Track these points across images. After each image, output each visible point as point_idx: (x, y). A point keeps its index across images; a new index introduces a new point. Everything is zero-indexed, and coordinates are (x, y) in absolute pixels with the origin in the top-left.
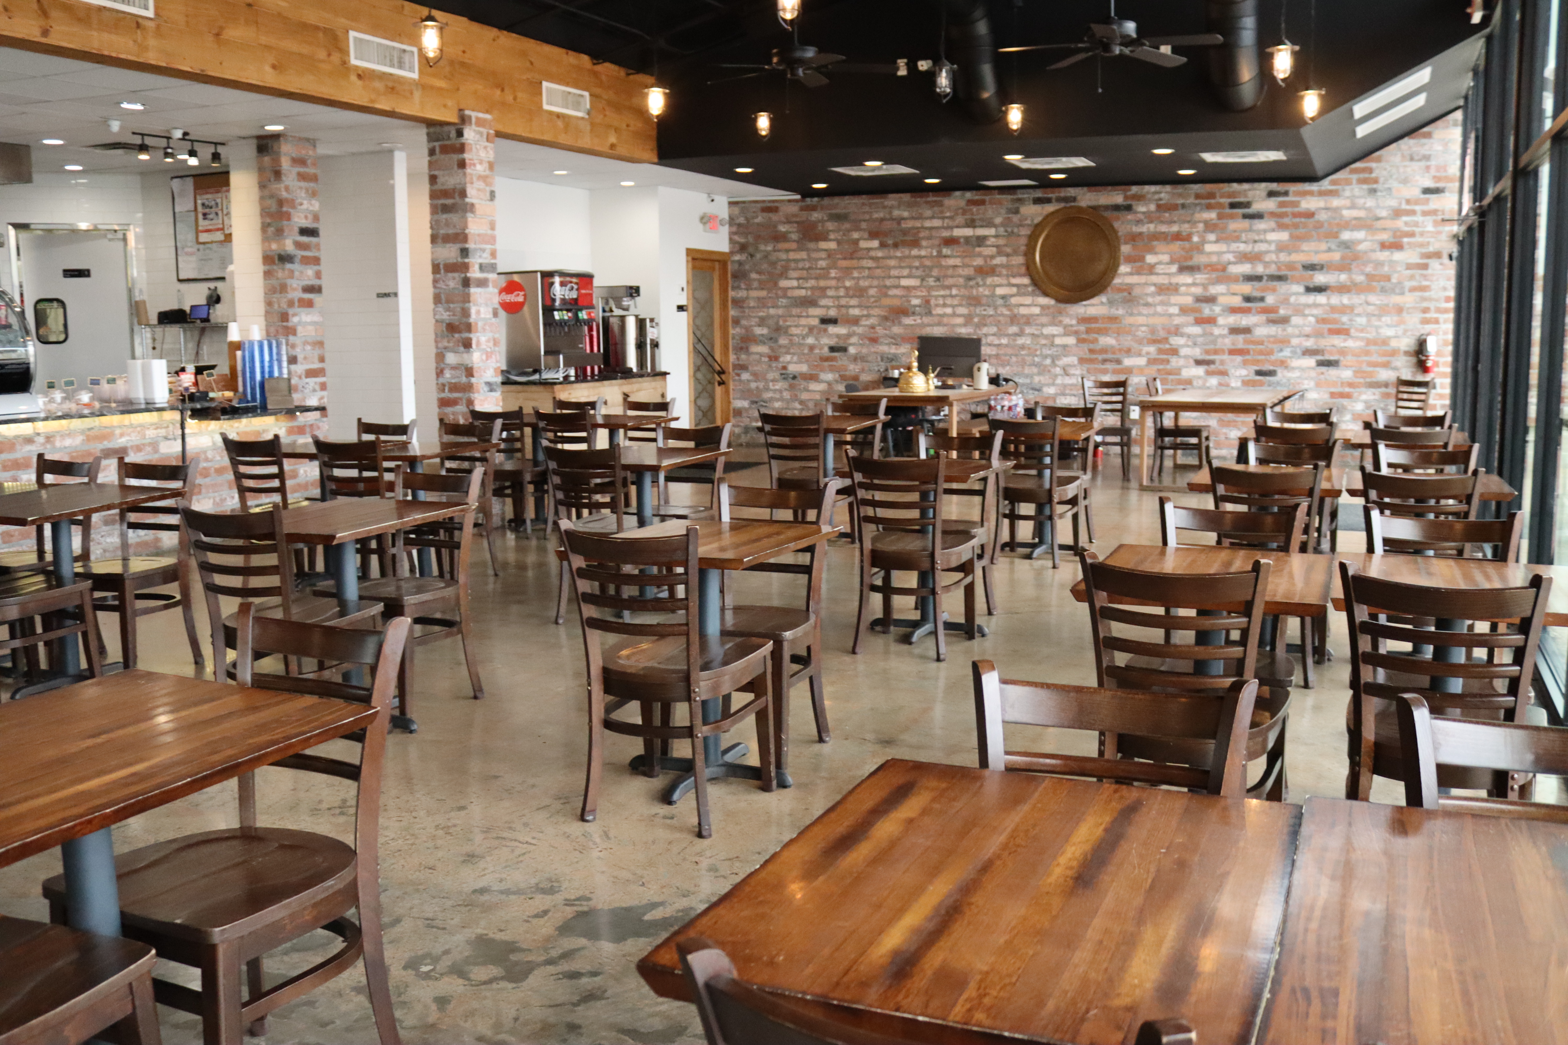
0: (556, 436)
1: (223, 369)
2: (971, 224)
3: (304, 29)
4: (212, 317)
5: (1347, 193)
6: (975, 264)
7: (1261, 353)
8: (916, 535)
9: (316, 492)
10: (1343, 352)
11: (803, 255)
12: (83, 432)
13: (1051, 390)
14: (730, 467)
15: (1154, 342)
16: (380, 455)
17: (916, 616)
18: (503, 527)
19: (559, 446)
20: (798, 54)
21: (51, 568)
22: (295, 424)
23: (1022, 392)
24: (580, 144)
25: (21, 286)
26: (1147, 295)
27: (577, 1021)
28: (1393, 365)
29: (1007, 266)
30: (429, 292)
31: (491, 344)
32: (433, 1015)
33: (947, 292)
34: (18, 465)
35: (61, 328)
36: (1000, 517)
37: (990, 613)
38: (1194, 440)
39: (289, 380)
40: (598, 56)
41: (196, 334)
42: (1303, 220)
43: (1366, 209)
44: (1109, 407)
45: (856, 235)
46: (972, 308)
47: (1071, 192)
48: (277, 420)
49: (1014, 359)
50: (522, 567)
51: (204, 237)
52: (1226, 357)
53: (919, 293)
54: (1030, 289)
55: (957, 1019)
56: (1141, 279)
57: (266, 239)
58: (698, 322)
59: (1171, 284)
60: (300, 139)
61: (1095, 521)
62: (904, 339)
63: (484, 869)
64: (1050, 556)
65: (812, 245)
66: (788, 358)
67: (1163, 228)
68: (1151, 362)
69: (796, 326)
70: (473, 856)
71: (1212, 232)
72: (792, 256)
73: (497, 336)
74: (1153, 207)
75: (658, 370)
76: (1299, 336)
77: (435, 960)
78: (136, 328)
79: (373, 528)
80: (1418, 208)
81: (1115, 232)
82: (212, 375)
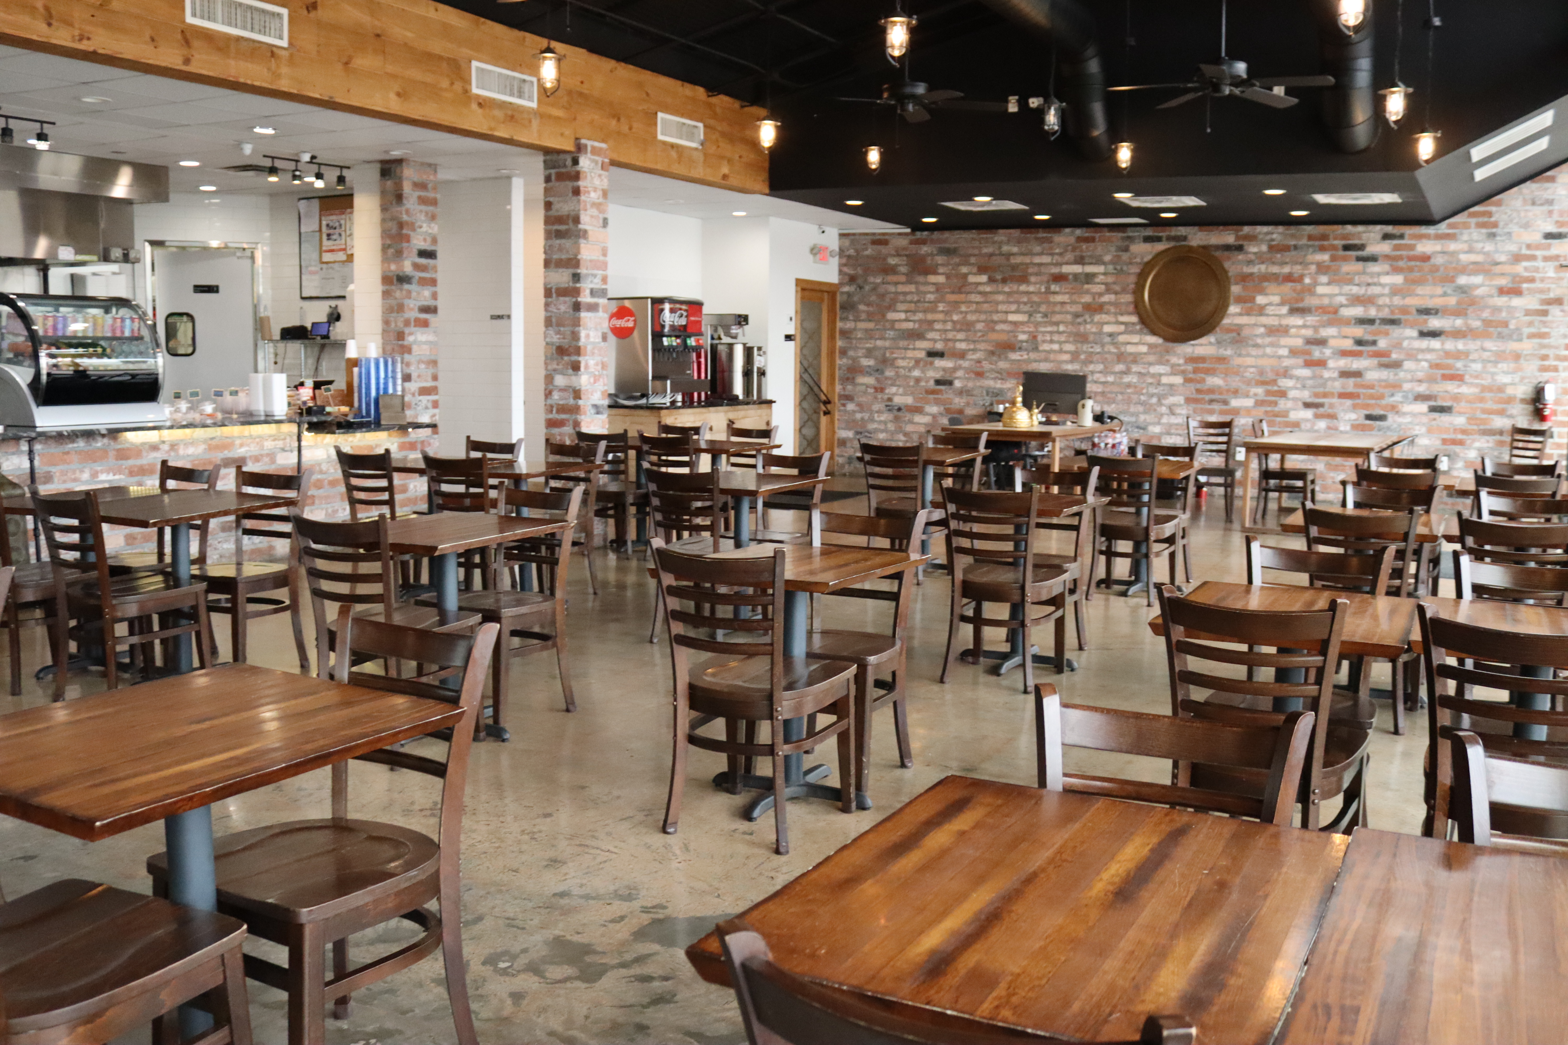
0: (659, 459)
1: (340, 384)
2: (1080, 261)
3: (428, 59)
4: (333, 336)
5: (1465, 237)
6: (1083, 300)
7: (1372, 397)
8: (1007, 568)
9: (424, 507)
10: (1456, 398)
11: (912, 288)
12: (205, 441)
13: (1157, 429)
14: (829, 496)
15: (1263, 383)
16: (486, 472)
17: (1006, 648)
18: (605, 547)
19: (663, 469)
20: (908, 90)
21: (169, 570)
22: (406, 440)
23: (1126, 431)
24: (694, 174)
25: (154, 301)
26: (1256, 336)
27: (645, 1022)
28: (1509, 413)
29: (1115, 304)
30: (541, 314)
31: (599, 367)
32: (508, 1008)
33: (1055, 328)
34: (143, 471)
35: (190, 342)
36: (1096, 554)
37: (1081, 648)
38: (1299, 484)
39: (403, 396)
40: (713, 89)
41: (316, 350)
42: (1418, 263)
43: (1484, 253)
44: (1214, 447)
45: (964, 270)
46: (1079, 345)
47: (1182, 231)
48: (390, 435)
49: (1120, 397)
50: (621, 587)
51: (327, 257)
52: (1335, 400)
53: (1026, 329)
54: (1138, 327)
55: (984, 1014)
56: (1251, 320)
57: (385, 259)
58: (805, 352)
59: (1281, 325)
60: (422, 164)
61: (1193, 560)
62: (1010, 374)
63: (566, 874)
64: (1145, 594)
65: (921, 279)
66: (894, 389)
67: (1275, 269)
68: (1259, 403)
69: (903, 358)
70: (555, 861)
71: (1325, 274)
72: (901, 288)
73: (605, 359)
74: (1264, 248)
75: (764, 398)
76: (1411, 381)
77: (513, 957)
78: (260, 343)
79: (474, 541)
80: (1538, 253)
81: (1226, 272)
82: (328, 390)
